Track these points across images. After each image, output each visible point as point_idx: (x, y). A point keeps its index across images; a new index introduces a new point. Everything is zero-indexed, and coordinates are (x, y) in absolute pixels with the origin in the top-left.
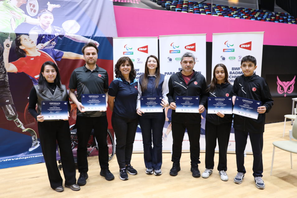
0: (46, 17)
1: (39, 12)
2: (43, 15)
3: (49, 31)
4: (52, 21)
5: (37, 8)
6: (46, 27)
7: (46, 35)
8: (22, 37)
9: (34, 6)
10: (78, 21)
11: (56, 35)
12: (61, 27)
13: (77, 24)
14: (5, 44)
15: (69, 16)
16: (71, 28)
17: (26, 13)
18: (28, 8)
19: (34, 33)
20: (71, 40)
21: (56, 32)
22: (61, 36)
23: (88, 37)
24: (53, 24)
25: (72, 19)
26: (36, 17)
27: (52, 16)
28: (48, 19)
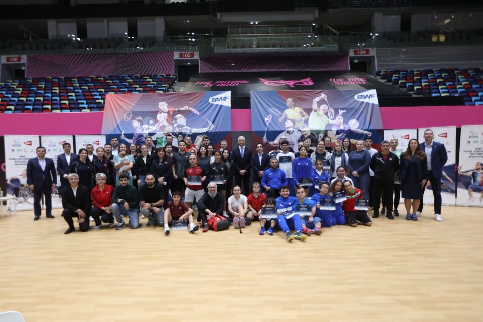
0: (339, 119)
1: (335, 116)
2: (337, 118)
3: (342, 127)
4: (342, 121)
5: (333, 114)
6: (340, 125)
7: (340, 130)
8: (328, 132)
9: (332, 113)
10: (358, 120)
11: (346, 129)
12: (348, 124)
13: (357, 122)
14: (319, 136)
15: (352, 117)
16: (354, 125)
17: (328, 117)
18: (329, 114)
19: (334, 129)
20: (354, 132)
21: (346, 128)
22: (349, 130)
23: (365, 130)
24: (344, 123)
25: (354, 119)
26: (333, 119)
27: (342, 118)
28: (340, 120)
